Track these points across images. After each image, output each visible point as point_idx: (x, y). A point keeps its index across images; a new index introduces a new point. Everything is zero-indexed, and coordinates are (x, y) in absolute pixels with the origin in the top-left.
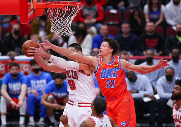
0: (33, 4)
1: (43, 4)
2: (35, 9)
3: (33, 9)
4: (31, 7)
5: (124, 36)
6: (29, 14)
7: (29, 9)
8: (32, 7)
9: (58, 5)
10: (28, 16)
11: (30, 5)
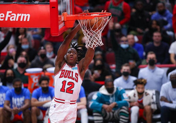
0: (63, 17)
1: (73, 16)
2: (65, 21)
3: (64, 21)
4: (61, 19)
5: (155, 45)
6: (59, 26)
7: (59, 21)
8: (63, 20)
9: (88, 17)
10: (59, 29)
11: (60, 17)
